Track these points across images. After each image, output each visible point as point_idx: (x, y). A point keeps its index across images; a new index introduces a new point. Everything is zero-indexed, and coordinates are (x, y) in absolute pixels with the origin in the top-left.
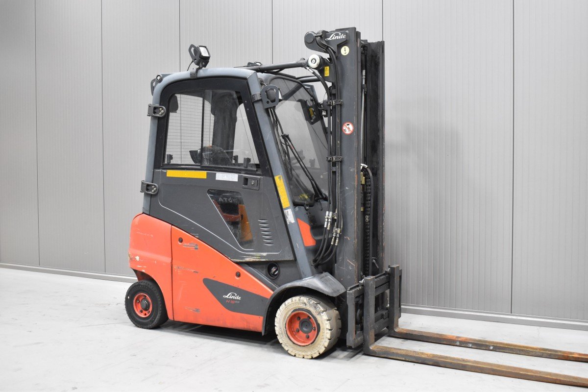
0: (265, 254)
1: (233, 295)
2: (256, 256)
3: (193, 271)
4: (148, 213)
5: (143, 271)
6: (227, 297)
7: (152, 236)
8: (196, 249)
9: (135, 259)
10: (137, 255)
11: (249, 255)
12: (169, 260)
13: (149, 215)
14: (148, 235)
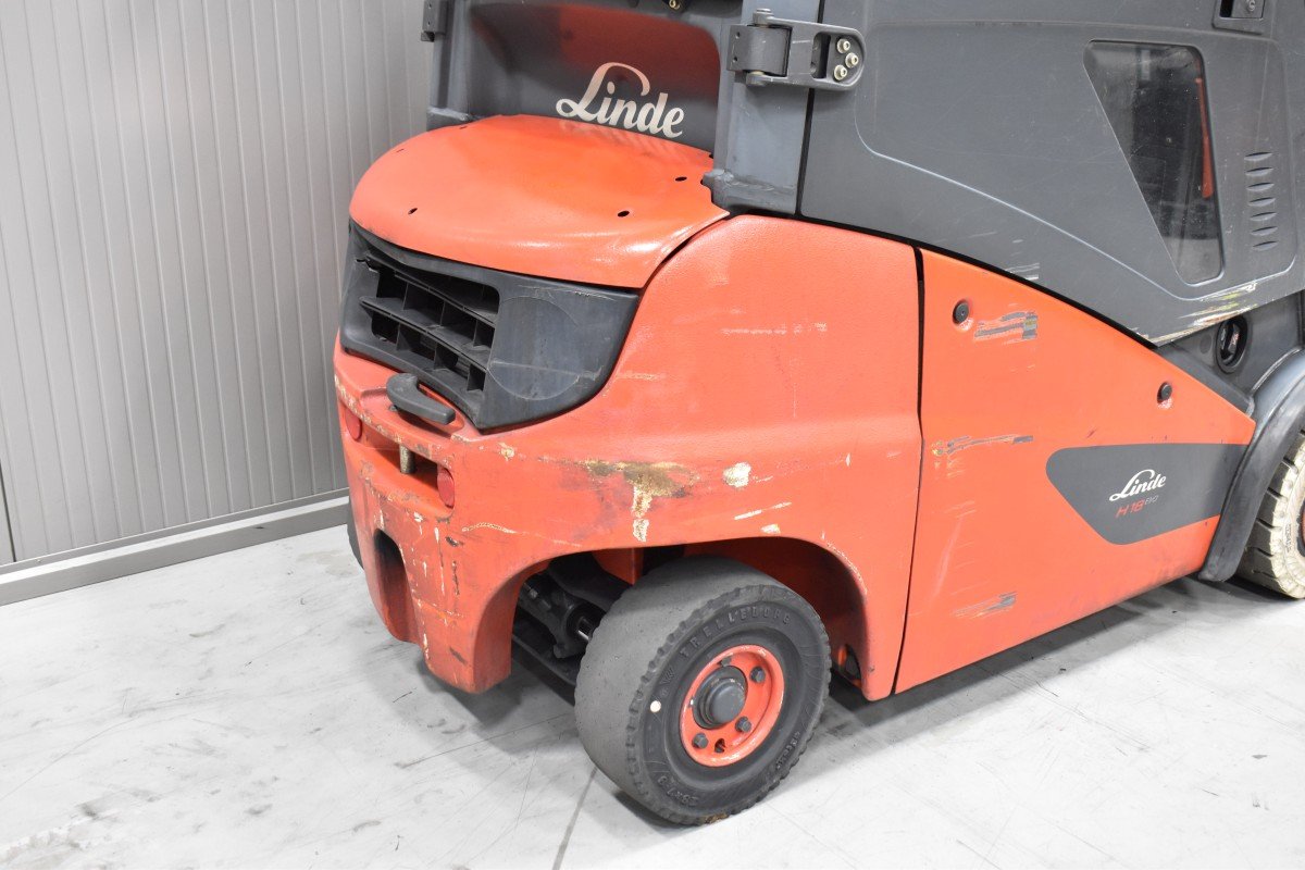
0: (1250, 287)
1: (1145, 478)
2: (1228, 302)
3: (1010, 439)
4: (791, 207)
5: (772, 530)
6: (1122, 495)
7: (822, 327)
8: (1026, 334)
9: (724, 482)
10: (730, 464)
11: (1206, 305)
12: (904, 427)
13: (798, 216)
14: (798, 330)
